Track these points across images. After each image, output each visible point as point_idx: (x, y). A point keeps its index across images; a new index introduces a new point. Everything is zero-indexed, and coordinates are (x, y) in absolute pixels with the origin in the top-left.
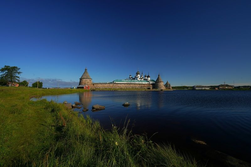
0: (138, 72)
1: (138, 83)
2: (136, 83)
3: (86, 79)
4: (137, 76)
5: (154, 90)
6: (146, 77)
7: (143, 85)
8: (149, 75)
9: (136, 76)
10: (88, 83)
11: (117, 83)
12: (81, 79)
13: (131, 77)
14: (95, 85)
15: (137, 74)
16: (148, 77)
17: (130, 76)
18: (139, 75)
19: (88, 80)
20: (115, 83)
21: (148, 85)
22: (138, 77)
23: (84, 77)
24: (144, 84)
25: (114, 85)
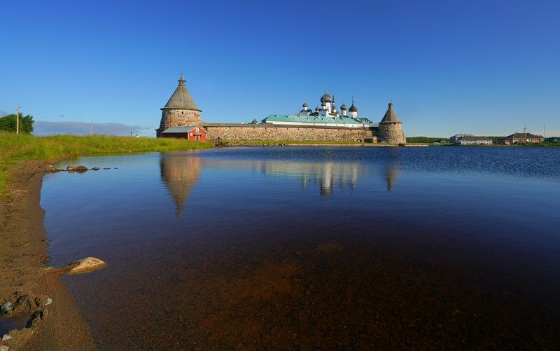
0: (326, 95)
1: (334, 125)
2: (328, 125)
3: (185, 111)
4: (324, 108)
5: (383, 144)
6: (345, 109)
7: (347, 132)
8: (355, 105)
9: (322, 105)
10: (191, 121)
11: (274, 123)
12: (166, 111)
13: (306, 109)
14: (209, 129)
15: (323, 101)
16: (352, 109)
17: (304, 106)
18: (328, 105)
19: (190, 114)
20: (271, 125)
21: (360, 131)
22: (326, 110)
23: (176, 103)
24: (351, 129)
25: (269, 129)
